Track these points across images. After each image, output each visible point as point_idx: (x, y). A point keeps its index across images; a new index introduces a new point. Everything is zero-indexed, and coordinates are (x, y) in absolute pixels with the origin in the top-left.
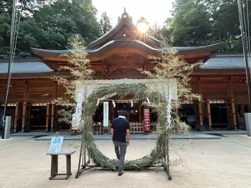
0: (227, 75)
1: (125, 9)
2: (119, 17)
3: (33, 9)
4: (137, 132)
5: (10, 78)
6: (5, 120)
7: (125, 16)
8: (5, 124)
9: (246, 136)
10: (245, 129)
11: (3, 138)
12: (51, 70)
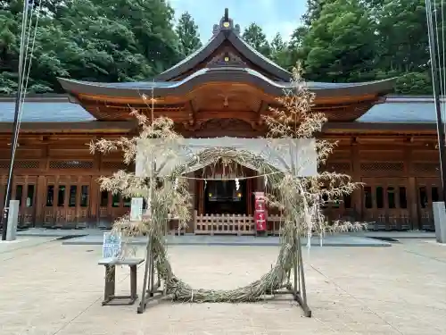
0: (404, 135)
1: (226, 11)
2: (216, 26)
3: (56, 5)
4: (245, 232)
5: (18, 130)
6: (8, 206)
7: (226, 25)
8: (7, 214)
9: (434, 242)
10: (432, 230)
11: (4, 239)
12: (92, 118)
